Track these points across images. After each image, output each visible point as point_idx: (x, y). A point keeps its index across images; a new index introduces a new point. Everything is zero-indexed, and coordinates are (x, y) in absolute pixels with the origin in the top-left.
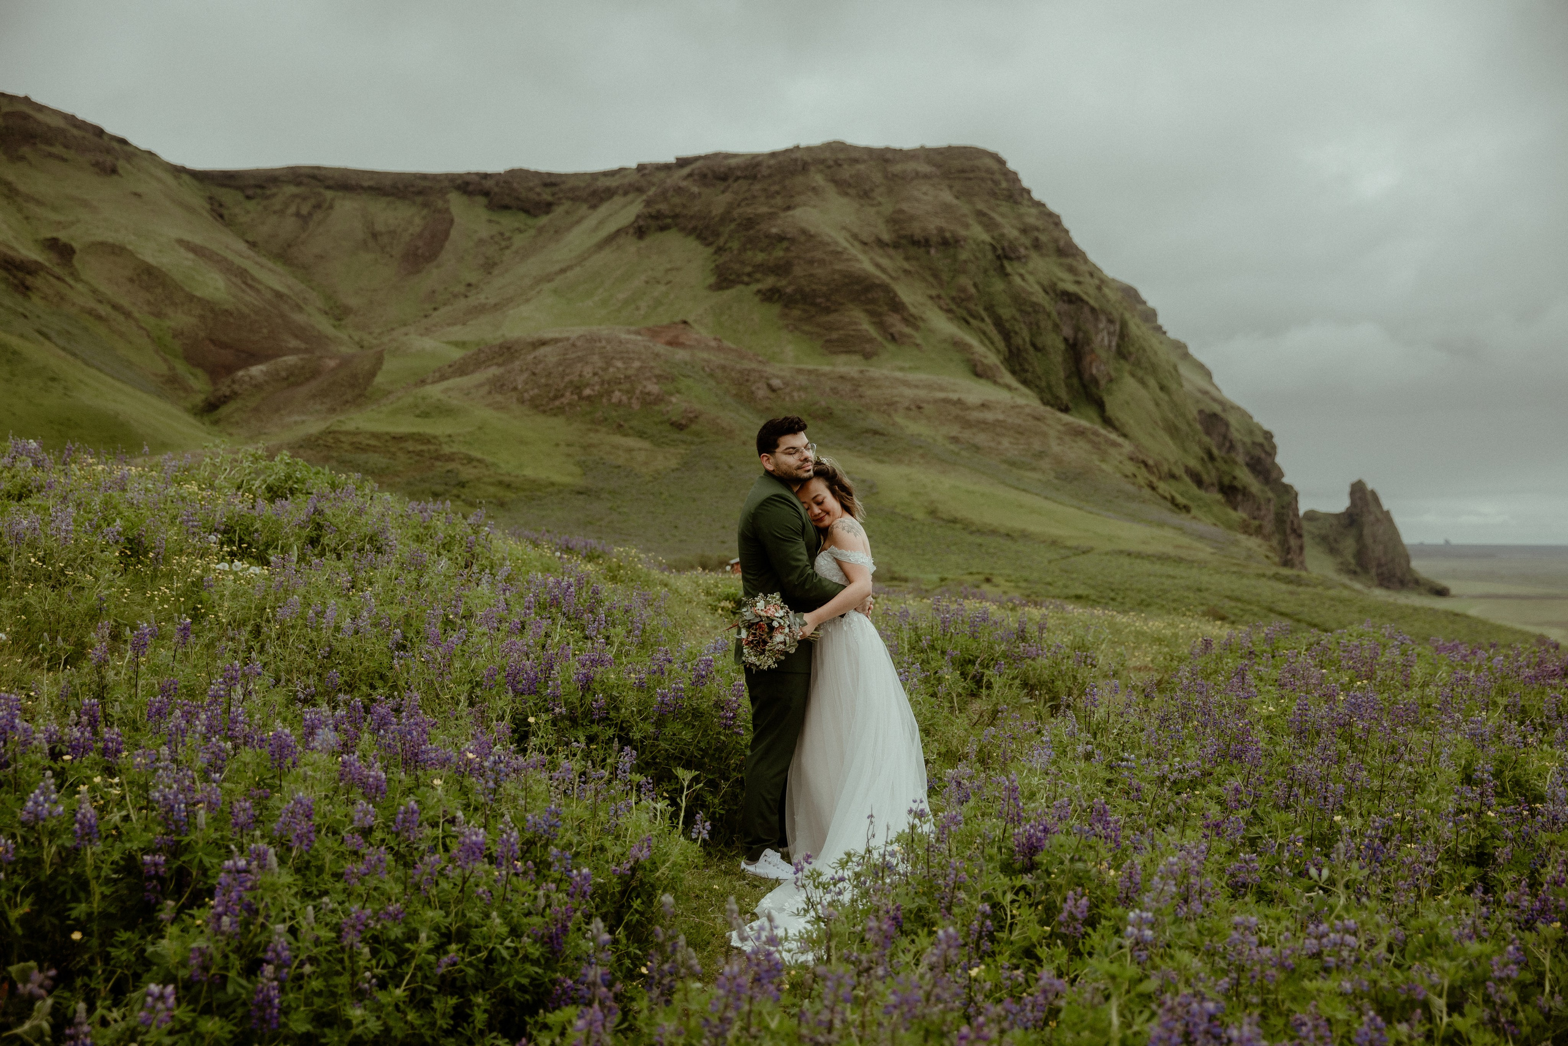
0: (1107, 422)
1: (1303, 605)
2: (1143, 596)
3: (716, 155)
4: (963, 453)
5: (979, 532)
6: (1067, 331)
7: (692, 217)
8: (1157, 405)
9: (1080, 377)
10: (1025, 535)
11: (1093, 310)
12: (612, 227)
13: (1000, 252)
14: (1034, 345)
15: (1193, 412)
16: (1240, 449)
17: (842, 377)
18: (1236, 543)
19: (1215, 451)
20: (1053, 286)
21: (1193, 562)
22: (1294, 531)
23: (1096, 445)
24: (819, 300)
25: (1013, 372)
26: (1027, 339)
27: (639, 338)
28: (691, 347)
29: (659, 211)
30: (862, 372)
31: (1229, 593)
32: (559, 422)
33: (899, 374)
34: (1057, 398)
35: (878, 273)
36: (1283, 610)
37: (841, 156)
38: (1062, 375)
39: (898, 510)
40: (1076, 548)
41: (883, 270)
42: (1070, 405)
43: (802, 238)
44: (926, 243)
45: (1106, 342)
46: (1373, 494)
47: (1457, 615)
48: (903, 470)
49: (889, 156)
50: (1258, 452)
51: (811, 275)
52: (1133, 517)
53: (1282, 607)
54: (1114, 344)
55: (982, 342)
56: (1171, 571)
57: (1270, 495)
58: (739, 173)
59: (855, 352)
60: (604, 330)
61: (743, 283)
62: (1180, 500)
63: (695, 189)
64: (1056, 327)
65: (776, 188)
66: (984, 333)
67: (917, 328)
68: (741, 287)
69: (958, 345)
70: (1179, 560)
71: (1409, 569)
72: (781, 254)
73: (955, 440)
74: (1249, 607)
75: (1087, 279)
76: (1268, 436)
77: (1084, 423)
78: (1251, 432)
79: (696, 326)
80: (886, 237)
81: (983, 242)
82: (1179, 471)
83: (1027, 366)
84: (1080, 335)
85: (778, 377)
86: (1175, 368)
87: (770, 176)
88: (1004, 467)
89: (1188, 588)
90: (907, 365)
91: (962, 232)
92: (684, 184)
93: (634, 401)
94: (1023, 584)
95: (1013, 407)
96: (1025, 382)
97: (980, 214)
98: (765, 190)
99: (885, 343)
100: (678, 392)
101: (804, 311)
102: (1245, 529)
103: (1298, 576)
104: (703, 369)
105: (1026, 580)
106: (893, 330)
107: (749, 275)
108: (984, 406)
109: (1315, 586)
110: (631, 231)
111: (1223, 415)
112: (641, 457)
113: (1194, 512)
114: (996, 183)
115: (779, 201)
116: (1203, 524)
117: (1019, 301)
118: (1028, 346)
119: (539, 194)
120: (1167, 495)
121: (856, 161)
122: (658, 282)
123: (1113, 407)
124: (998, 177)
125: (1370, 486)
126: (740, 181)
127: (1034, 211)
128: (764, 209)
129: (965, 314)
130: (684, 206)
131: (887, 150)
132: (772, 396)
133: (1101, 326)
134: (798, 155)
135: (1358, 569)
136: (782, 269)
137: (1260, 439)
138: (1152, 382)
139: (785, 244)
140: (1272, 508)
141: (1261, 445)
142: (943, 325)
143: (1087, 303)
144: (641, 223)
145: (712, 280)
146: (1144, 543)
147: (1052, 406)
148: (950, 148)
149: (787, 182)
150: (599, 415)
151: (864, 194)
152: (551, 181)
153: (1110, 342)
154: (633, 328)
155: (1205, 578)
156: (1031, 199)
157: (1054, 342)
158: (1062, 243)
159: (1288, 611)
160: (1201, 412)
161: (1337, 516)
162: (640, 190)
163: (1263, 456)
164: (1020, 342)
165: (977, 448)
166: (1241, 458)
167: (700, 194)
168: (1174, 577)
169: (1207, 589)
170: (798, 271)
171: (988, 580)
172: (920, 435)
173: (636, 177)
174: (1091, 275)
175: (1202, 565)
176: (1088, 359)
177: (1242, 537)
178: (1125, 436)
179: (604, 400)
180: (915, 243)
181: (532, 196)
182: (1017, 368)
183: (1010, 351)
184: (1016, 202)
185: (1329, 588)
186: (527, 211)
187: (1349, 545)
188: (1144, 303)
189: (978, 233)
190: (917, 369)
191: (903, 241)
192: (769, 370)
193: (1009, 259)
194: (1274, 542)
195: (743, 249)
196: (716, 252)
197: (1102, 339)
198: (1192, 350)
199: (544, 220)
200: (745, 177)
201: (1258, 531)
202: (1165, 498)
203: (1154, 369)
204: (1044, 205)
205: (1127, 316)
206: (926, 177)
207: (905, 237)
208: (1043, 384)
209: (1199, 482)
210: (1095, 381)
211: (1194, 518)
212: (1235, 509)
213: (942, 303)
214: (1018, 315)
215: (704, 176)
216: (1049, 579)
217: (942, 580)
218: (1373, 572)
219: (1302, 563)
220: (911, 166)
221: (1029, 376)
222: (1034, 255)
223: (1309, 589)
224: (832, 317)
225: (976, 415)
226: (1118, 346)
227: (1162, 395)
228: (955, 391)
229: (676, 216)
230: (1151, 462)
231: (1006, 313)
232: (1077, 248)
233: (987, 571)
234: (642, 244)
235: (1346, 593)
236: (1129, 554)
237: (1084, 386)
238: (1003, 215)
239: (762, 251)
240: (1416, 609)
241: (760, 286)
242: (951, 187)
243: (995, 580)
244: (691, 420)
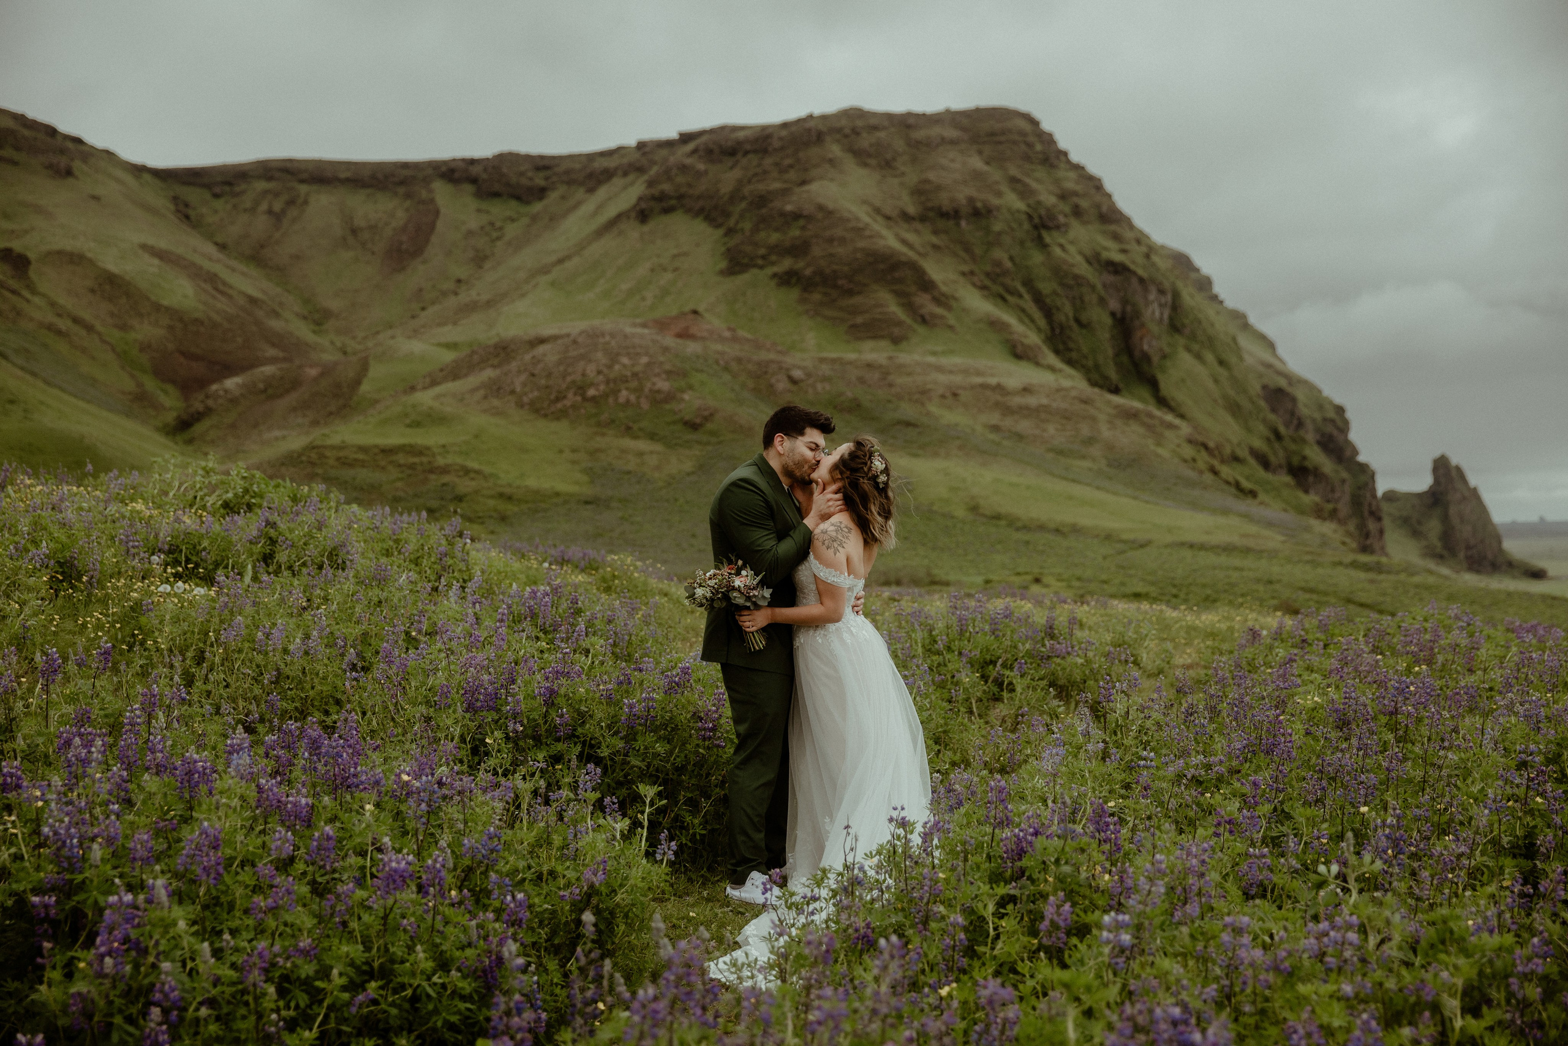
0: (1162, 402)
1: (1384, 594)
2: (1209, 592)
3: (723, 128)
4: (1005, 443)
5: (1026, 528)
6: (1114, 304)
7: (699, 197)
8: (1216, 381)
9: (1131, 354)
10: (1076, 530)
11: (1141, 280)
12: (611, 212)
13: (1037, 221)
14: (1077, 321)
15: (1255, 387)
16: (1310, 426)
17: (869, 366)
18: (1308, 529)
19: (1282, 429)
20: (1097, 256)
21: (1262, 551)
22: (1372, 513)
23: (1150, 428)
24: (840, 282)
25: (1057, 352)
26: (1071, 315)
27: (646, 331)
28: (703, 339)
29: (662, 192)
30: (890, 358)
31: (1303, 584)
32: (563, 426)
33: (931, 359)
34: (1106, 378)
35: (904, 249)
36: (1363, 600)
37: (859, 123)
38: (1110, 352)
39: (935, 508)
40: (1133, 542)
41: (910, 246)
42: (1121, 386)
43: (820, 216)
44: (955, 215)
45: (1157, 314)
46: (1458, 469)
47: (1554, 598)
48: (940, 464)
49: (911, 121)
50: (1329, 429)
51: (832, 255)
52: (1195, 506)
53: (1363, 597)
54: (1166, 316)
55: (1021, 321)
56: (1237, 562)
57: (1345, 475)
58: (748, 147)
59: (882, 337)
60: (607, 324)
61: (755, 266)
62: (1246, 484)
63: (701, 167)
64: (1102, 301)
65: (788, 162)
66: (1023, 310)
67: (949, 308)
68: (755, 271)
69: (995, 325)
70: (1247, 551)
71: (1501, 550)
72: (797, 233)
73: (995, 428)
74: (1325, 599)
75: (1133, 247)
76: (1340, 410)
77: (1137, 405)
78: (1321, 407)
79: (706, 315)
80: (911, 210)
81: (1018, 211)
82: (1243, 453)
83: (1071, 345)
84: (1129, 308)
85: (799, 368)
86: (1234, 339)
87: (782, 148)
88: (1050, 455)
89: (1258, 581)
90: (939, 348)
91: (995, 201)
92: (688, 161)
93: (643, 401)
94: (1077, 584)
95: (1058, 390)
96: (1070, 362)
97: (1013, 181)
98: (777, 164)
99: (915, 326)
100: (691, 387)
101: (825, 294)
102: (1319, 513)
103: (1378, 563)
104: (717, 362)
105: (1079, 579)
106: (923, 311)
107: (763, 257)
108: (1026, 390)
109: (1398, 573)
110: (633, 214)
111: (1289, 389)
112: (653, 461)
113: (1262, 496)
114: (1030, 145)
115: (792, 175)
116: (1272, 509)
117: (1060, 273)
118: (1072, 323)
119: (531, 179)
120: (1231, 479)
121: (875, 128)
122: (665, 270)
123: (1167, 387)
124: (1031, 139)
125: (1454, 461)
126: (750, 156)
127: (1072, 175)
128: (776, 185)
129: (1001, 290)
130: (690, 185)
131: (909, 114)
132: (794, 388)
133: (1152, 296)
134: (811, 124)
135: (1445, 553)
136: (799, 249)
137: (1331, 414)
138: (1209, 357)
139: (802, 222)
140: (1347, 488)
141: (1333, 421)
142: (978, 303)
143: (1134, 273)
144: (643, 205)
145: (723, 265)
146: (1207, 533)
147: (1101, 387)
148: (978, 110)
149: (801, 155)
150: (605, 417)
151: (887, 165)
152: (544, 165)
153: (1162, 314)
154: (638, 321)
155: (1276, 569)
156: (1068, 162)
157: (1101, 317)
158: (1104, 209)
159: (1369, 601)
160: (1265, 387)
161: (1419, 496)
162: (640, 170)
163: (1335, 433)
164: (1063, 318)
165: (1020, 437)
166: (1310, 436)
167: (706, 172)
168: (1241, 569)
169: (1279, 581)
170: (817, 251)
171: (1037, 581)
172: (957, 425)
173: (637, 155)
174: (1138, 242)
175: (1272, 554)
176: (1138, 334)
177: (1315, 523)
178: (1182, 416)
179: (611, 400)
180: (943, 215)
181: (524, 181)
182: (1061, 347)
183: (1053, 329)
184: (1052, 166)
185: (1412, 574)
186: (518, 198)
187: (1433, 527)
188: (1197, 270)
189: (1012, 201)
190: (952, 352)
191: (931, 214)
192: (788, 360)
193: (1047, 228)
194: (1351, 527)
195: (756, 229)
196: (726, 234)
197: (1153, 312)
198: (1252, 320)
199: (537, 207)
200: (755, 151)
201: (1333, 515)
202: (1228, 483)
203: (1211, 342)
204: (1083, 168)
205: (1180, 285)
206: (953, 142)
207: (931, 209)
208: (1090, 363)
209: (1265, 464)
210: (1147, 358)
211: (1261, 503)
212: (1306, 492)
213: (975, 279)
214: (1059, 290)
215: (709, 152)
216: (1104, 577)
217: (987, 582)
218: (1462, 555)
219: (1383, 548)
220: (936, 131)
221: (1074, 355)
222: (1074, 223)
223: (1392, 577)
224: (857, 300)
225: (1018, 400)
226: (1171, 319)
227: (1222, 372)
228: (992, 375)
229: (681, 197)
230: (1211, 444)
231: (1046, 287)
232: (1121, 213)
233: (1036, 570)
234: (646, 228)
235: (1431, 580)
236: (1192, 546)
237: (1136, 365)
238: (1037, 180)
239: (777, 230)
240: (1509, 594)
241: (775, 269)
242: (980, 152)
243: (1045, 580)
244: (707, 418)
